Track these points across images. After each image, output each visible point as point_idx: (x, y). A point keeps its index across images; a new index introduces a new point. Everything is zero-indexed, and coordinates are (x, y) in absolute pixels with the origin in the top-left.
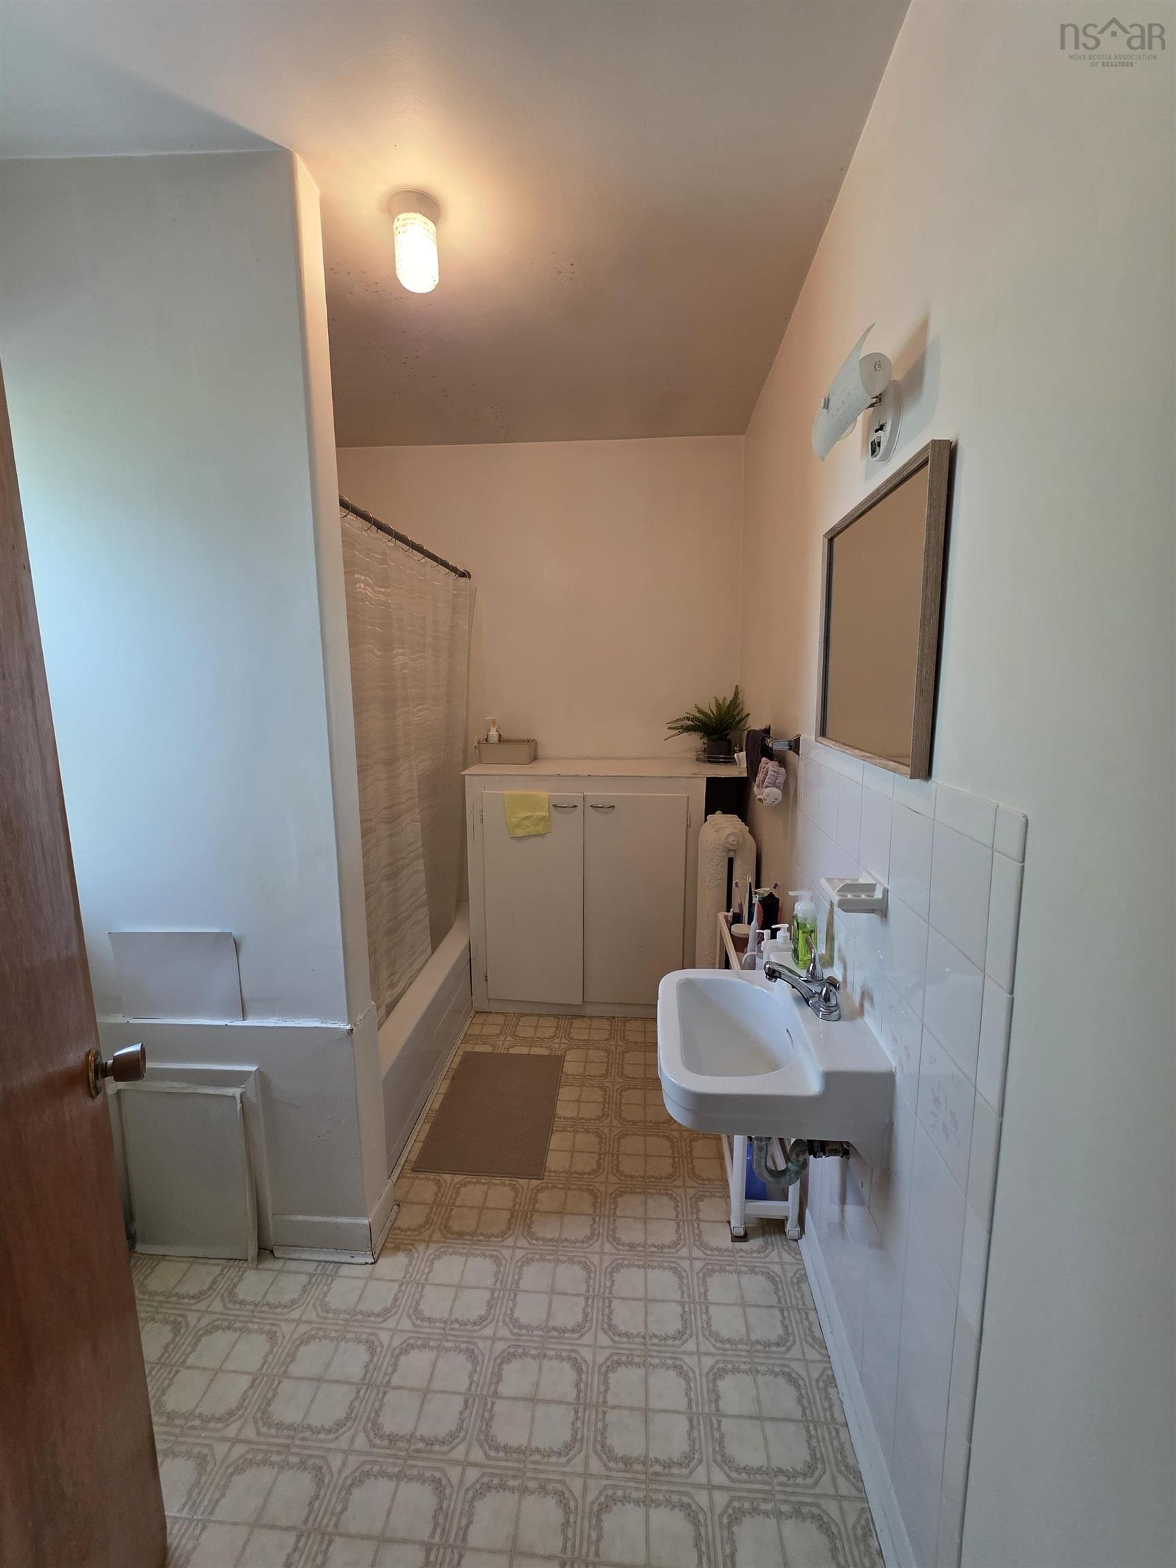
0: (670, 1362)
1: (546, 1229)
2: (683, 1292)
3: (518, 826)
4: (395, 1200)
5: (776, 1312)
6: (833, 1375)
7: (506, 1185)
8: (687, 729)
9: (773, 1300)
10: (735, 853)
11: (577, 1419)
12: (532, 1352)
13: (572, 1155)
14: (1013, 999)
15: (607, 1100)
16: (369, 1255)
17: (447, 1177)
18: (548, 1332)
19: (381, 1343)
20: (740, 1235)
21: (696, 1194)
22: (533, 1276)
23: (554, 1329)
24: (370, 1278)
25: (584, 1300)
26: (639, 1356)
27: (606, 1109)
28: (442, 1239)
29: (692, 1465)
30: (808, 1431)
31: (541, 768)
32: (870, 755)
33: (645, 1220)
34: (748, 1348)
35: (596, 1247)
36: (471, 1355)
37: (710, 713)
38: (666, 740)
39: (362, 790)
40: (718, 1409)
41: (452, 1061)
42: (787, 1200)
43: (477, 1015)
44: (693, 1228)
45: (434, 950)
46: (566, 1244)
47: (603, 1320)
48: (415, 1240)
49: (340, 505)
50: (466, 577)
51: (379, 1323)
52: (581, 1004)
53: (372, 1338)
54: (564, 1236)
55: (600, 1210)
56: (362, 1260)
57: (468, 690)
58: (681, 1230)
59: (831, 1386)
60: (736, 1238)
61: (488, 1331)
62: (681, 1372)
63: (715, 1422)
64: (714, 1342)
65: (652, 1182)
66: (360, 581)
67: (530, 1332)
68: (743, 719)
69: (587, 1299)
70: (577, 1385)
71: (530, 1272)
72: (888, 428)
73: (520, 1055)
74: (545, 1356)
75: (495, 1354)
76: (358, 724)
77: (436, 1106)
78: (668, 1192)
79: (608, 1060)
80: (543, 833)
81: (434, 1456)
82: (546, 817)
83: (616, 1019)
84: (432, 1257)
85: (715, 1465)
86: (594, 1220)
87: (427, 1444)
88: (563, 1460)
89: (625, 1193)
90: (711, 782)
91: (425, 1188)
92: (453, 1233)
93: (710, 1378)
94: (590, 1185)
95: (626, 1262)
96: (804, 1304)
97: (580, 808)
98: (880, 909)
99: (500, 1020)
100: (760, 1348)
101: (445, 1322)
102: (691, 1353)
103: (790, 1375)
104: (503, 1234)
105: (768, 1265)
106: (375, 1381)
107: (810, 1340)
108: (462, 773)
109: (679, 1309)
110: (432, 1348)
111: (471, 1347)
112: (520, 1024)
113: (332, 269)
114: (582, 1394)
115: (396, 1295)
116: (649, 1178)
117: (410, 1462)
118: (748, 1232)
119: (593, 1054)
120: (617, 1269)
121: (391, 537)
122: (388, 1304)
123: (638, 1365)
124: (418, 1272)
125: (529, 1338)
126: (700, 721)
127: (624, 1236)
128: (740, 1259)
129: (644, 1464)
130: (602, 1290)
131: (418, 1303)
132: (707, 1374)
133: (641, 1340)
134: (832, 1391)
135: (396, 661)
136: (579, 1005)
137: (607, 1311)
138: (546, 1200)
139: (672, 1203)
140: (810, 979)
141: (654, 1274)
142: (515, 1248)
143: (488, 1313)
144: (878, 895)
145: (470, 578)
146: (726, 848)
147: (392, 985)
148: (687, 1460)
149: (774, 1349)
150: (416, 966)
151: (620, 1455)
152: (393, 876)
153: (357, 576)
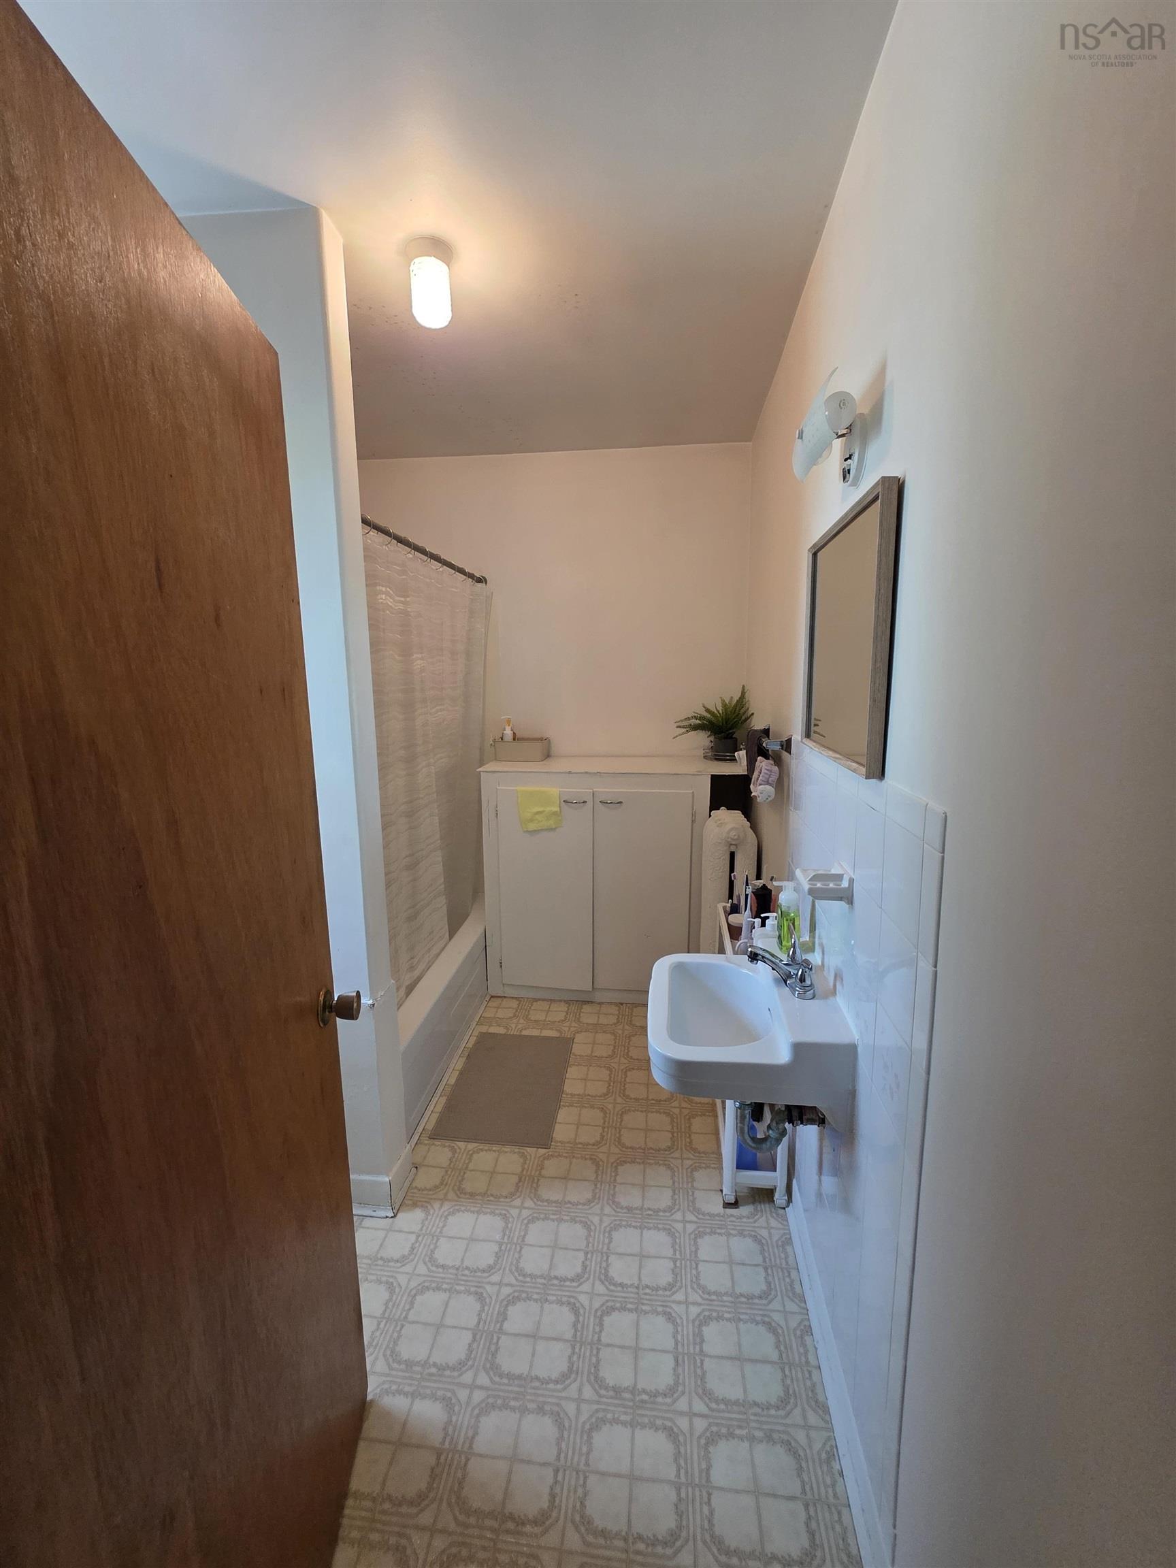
0: (660, 1309)
1: (552, 1192)
2: (675, 1251)
3: (531, 820)
4: (413, 1164)
5: (761, 1270)
6: (810, 1326)
7: (515, 1153)
8: (695, 728)
9: (759, 1260)
10: (737, 848)
11: (574, 1353)
12: (535, 1296)
13: (578, 1128)
14: (936, 971)
15: (612, 1079)
16: (389, 1210)
17: (462, 1145)
18: (550, 1280)
19: (399, 1285)
20: (730, 1202)
21: (691, 1165)
22: (538, 1233)
23: (556, 1278)
24: (390, 1230)
25: (583, 1255)
26: (631, 1303)
27: (611, 1087)
28: (456, 1198)
29: (675, 1395)
30: (783, 1370)
31: (555, 765)
32: (841, 757)
33: (644, 1187)
34: (733, 1300)
35: (597, 1209)
36: (480, 1297)
37: (716, 712)
38: (674, 738)
39: (383, 787)
40: (701, 1350)
41: (468, 1040)
42: (776, 1171)
43: (492, 999)
44: (688, 1194)
45: (451, 937)
46: (569, 1205)
47: (600, 1272)
48: (431, 1199)
49: (362, 522)
50: (482, 582)
51: (398, 1268)
52: (591, 990)
53: (391, 1280)
54: (567, 1199)
55: (602, 1177)
56: (383, 1214)
57: (484, 691)
58: (676, 1197)
59: (807, 1335)
60: (727, 1205)
61: (495, 1278)
62: (670, 1318)
63: (698, 1361)
64: (702, 1294)
65: (651, 1153)
66: (382, 593)
67: (534, 1280)
68: (748, 718)
69: (586, 1253)
70: (575, 1325)
71: (534, 1228)
72: (856, 457)
73: (531, 1037)
74: (546, 1300)
75: (501, 1297)
76: (379, 725)
77: (452, 1081)
78: (666, 1162)
79: (615, 1043)
80: (554, 827)
81: (444, 1379)
82: (557, 812)
83: (624, 1005)
84: (446, 1213)
85: (696, 1397)
86: (596, 1185)
87: (439, 1370)
88: (559, 1387)
89: (625, 1162)
90: (715, 779)
91: (440, 1154)
92: (465, 1194)
93: (696, 1325)
94: (594, 1155)
95: (624, 1223)
96: (787, 1263)
97: (590, 804)
98: (847, 897)
99: (514, 1004)
100: (743, 1300)
101: (457, 1269)
102: (679, 1303)
103: (771, 1324)
104: (512, 1195)
105: (756, 1229)
106: (393, 1316)
107: (791, 1295)
108: (478, 770)
109: (671, 1265)
110: (445, 1290)
111: (480, 1290)
112: (532, 1008)
113: (355, 305)
114: (579, 1334)
115: (413, 1244)
116: (649, 1149)
117: (423, 1383)
118: (739, 1200)
119: (601, 1037)
120: (616, 1228)
121: (410, 549)
122: (406, 1252)
123: (630, 1310)
124: (433, 1226)
125: (532, 1285)
126: (708, 720)
127: (624, 1201)
128: (731, 1223)
129: (632, 1393)
130: (600, 1246)
131: (432, 1252)
132: (693, 1321)
133: (635, 1290)
134: (808, 1339)
135: (415, 666)
136: (589, 991)
137: (604, 1264)
138: (552, 1167)
139: (669, 1172)
140: (791, 963)
141: (647, 1234)
142: (522, 1207)
143: (496, 1262)
144: (845, 884)
145: (486, 583)
146: (728, 842)
147: (412, 968)
148: (671, 1391)
149: (756, 1301)
150: (435, 951)
151: (611, 1385)
152: (413, 866)
153: (378, 588)
